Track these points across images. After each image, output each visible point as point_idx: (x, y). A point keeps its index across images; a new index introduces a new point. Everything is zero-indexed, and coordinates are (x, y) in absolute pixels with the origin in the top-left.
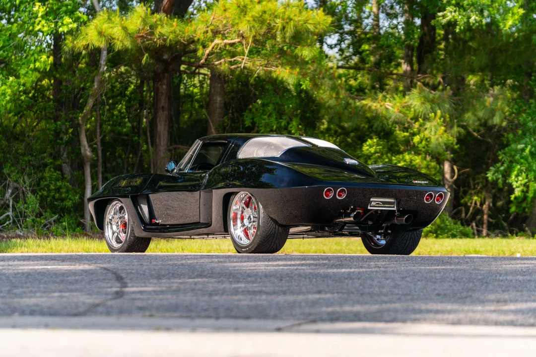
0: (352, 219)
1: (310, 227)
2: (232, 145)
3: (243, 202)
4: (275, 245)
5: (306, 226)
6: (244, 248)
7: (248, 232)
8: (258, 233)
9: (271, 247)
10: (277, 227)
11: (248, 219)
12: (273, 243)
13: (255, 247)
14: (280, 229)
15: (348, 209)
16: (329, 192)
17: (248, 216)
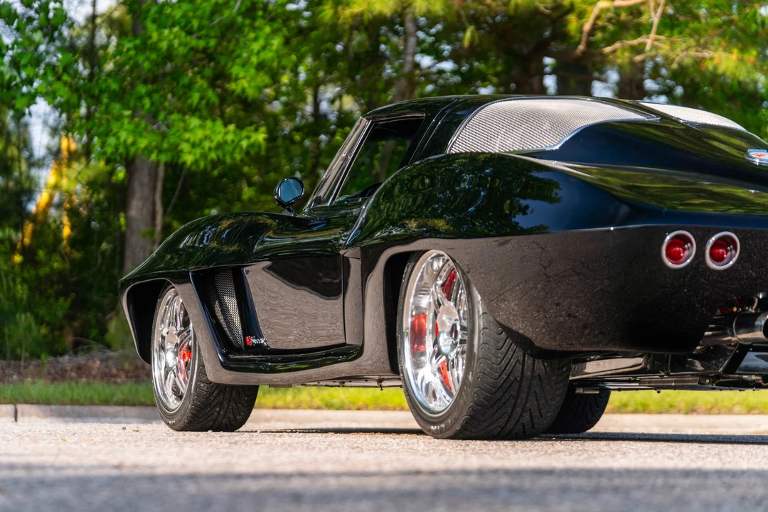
0: (759, 335)
1: (640, 360)
2: (436, 123)
3: (440, 282)
4: (527, 416)
5: (626, 356)
6: (434, 424)
7: (449, 373)
8: (470, 378)
9: (513, 422)
10: (529, 360)
11: (451, 333)
12: (518, 410)
13: (461, 421)
14: (539, 365)
15: (751, 304)
16: (682, 246)
17: (449, 325)
